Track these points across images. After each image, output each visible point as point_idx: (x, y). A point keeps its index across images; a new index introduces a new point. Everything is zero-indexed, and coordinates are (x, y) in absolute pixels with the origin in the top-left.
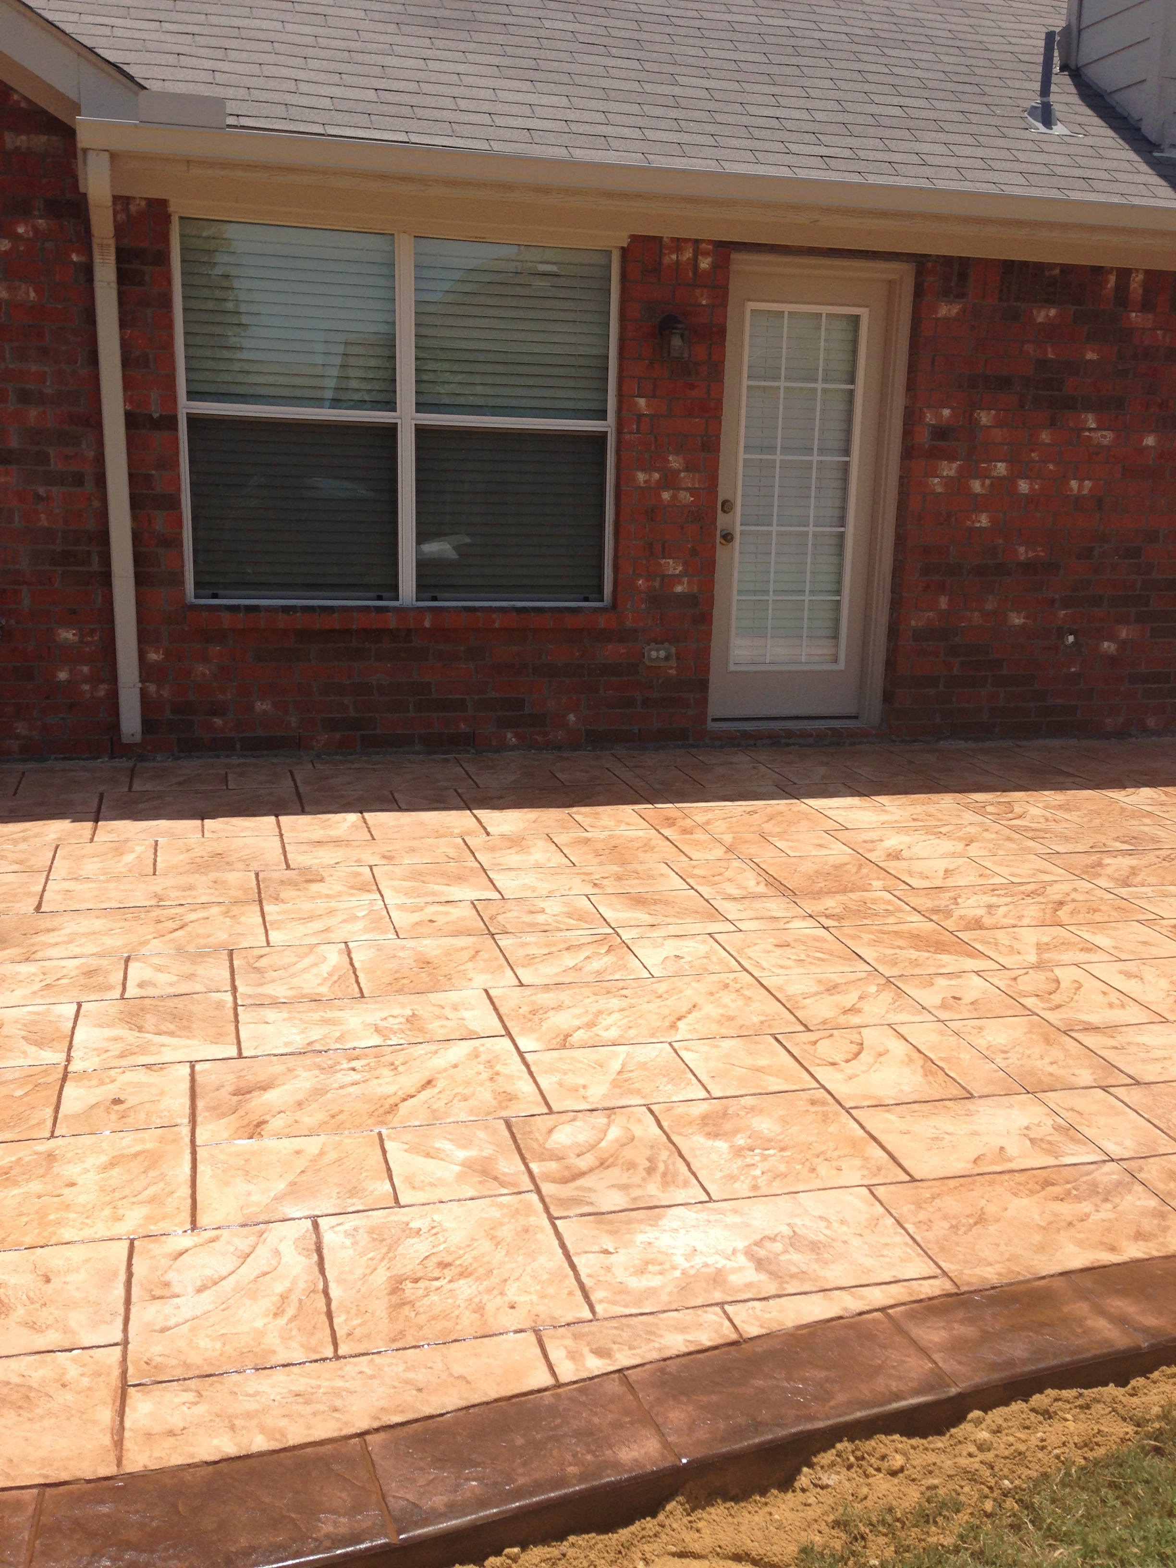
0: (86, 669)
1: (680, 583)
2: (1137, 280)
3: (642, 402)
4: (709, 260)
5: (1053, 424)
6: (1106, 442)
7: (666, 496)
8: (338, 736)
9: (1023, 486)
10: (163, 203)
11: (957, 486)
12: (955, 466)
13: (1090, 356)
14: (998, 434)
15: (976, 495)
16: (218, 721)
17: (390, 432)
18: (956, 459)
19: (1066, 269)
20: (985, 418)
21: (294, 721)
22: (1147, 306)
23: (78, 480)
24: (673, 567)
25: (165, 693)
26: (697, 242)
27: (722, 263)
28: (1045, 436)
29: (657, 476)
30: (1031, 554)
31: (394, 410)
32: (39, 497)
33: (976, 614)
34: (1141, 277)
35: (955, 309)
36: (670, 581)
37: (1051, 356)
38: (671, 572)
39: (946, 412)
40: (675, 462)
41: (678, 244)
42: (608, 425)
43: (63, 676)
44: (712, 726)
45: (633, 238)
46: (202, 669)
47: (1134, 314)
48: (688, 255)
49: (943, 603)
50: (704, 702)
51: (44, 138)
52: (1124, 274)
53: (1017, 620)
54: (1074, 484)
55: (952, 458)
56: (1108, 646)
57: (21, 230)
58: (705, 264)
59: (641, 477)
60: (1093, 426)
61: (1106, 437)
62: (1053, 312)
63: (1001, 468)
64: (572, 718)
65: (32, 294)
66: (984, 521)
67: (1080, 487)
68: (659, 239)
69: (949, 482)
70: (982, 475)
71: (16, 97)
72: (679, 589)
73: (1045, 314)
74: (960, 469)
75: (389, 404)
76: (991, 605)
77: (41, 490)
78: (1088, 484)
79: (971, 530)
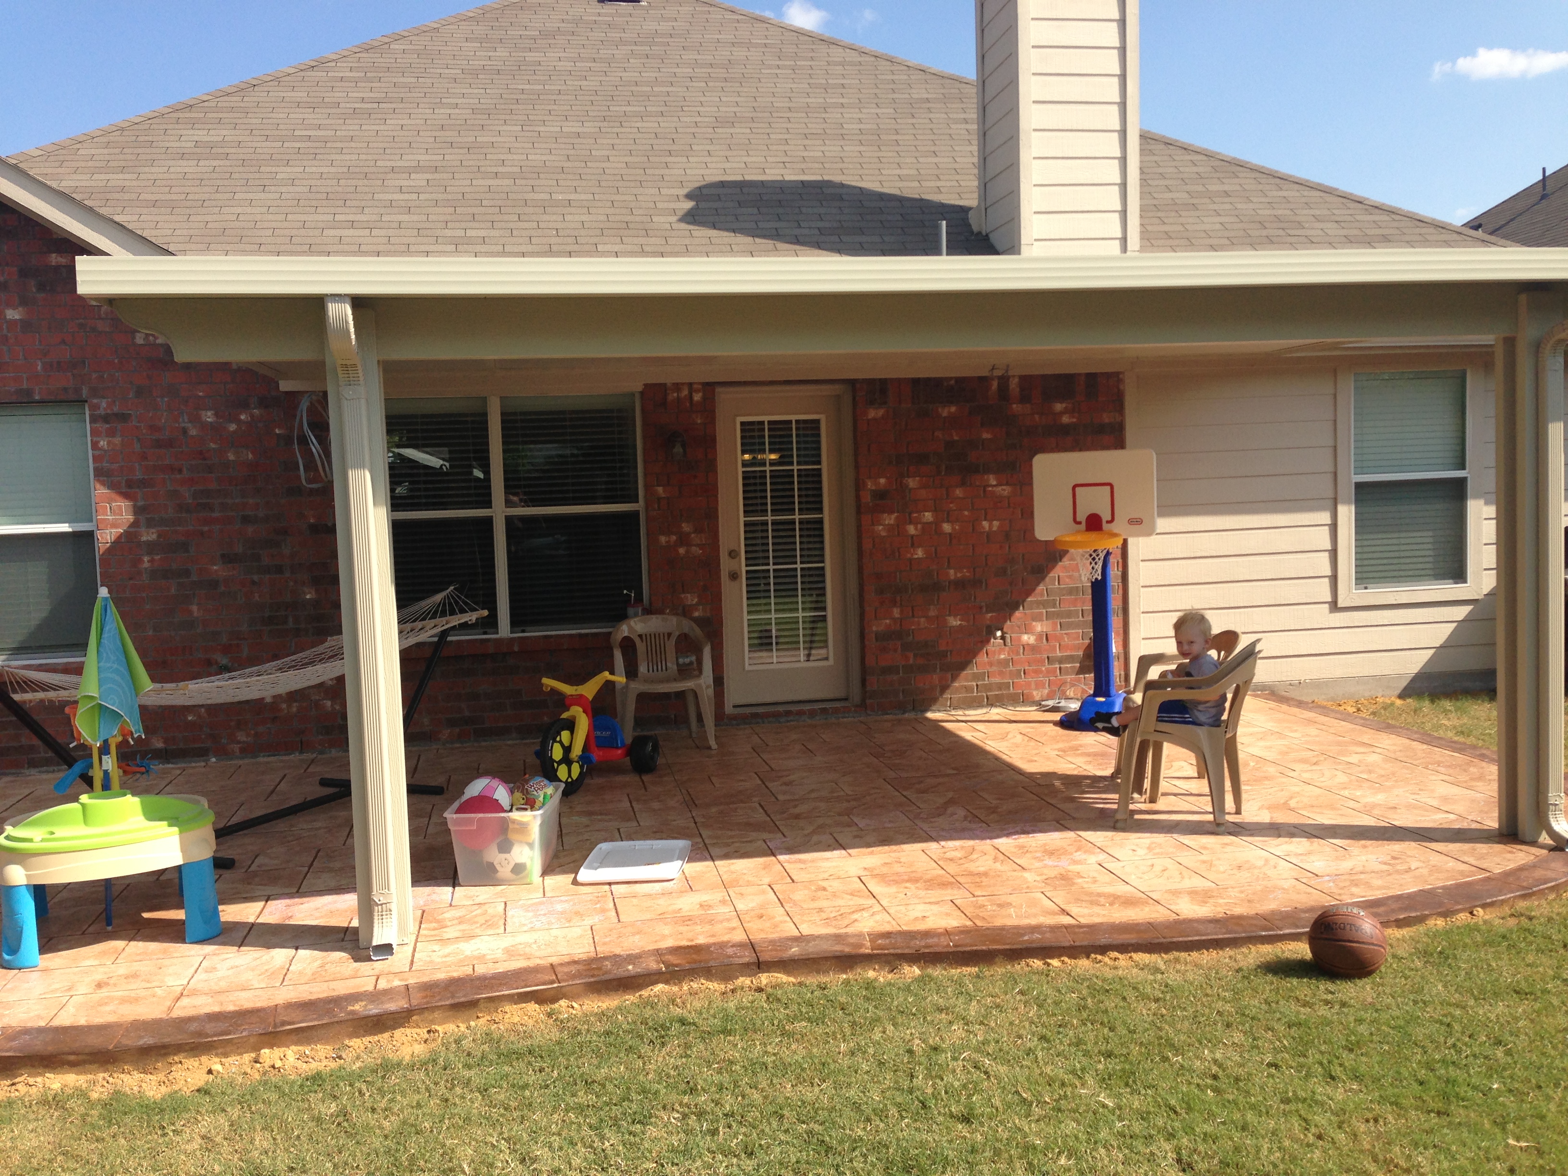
1: (697, 610)
2: (1014, 384)
3: (660, 490)
4: (700, 394)
5: (963, 484)
6: (1006, 493)
7: (682, 551)
8: (457, 730)
11: (897, 530)
12: (894, 516)
13: (986, 436)
14: (923, 493)
15: (912, 536)
17: (488, 522)
18: (892, 512)
19: (959, 380)
20: (912, 483)
22: (1024, 398)
24: (691, 599)
26: (690, 385)
27: (710, 396)
28: (959, 492)
29: (674, 538)
30: (959, 575)
31: (490, 507)
32: (254, 583)
33: (923, 620)
34: (1016, 380)
35: (881, 412)
36: (689, 609)
37: (956, 438)
38: (690, 602)
39: (882, 481)
40: (686, 527)
41: (677, 387)
42: (639, 506)
44: (732, 711)
45: (646, 385)
47: (1014, 406)
48: (685, 392)
49: (896, 612)
52: (1004, 380)
54: (985, 524)
55: (891, 512)
56: (1029, 638)
57: (243, 417)
58: (697, 397)
59: (663, 539)
60: (994, 483)
61: (1005, 491)
62: (953, 409)
63: (928, 516)
65: (250, 456)
66: (920, 553)
67: (991, 526)
68: (665, 384)
69: (890, 528)
70: (915, 522)
72: (696, 614)
73: (948, 411)
74: (897, 518)
75: (488, 504)
76: (932, 613)
77: (256, 578)
78: (996, 524)
79: (911, 560)
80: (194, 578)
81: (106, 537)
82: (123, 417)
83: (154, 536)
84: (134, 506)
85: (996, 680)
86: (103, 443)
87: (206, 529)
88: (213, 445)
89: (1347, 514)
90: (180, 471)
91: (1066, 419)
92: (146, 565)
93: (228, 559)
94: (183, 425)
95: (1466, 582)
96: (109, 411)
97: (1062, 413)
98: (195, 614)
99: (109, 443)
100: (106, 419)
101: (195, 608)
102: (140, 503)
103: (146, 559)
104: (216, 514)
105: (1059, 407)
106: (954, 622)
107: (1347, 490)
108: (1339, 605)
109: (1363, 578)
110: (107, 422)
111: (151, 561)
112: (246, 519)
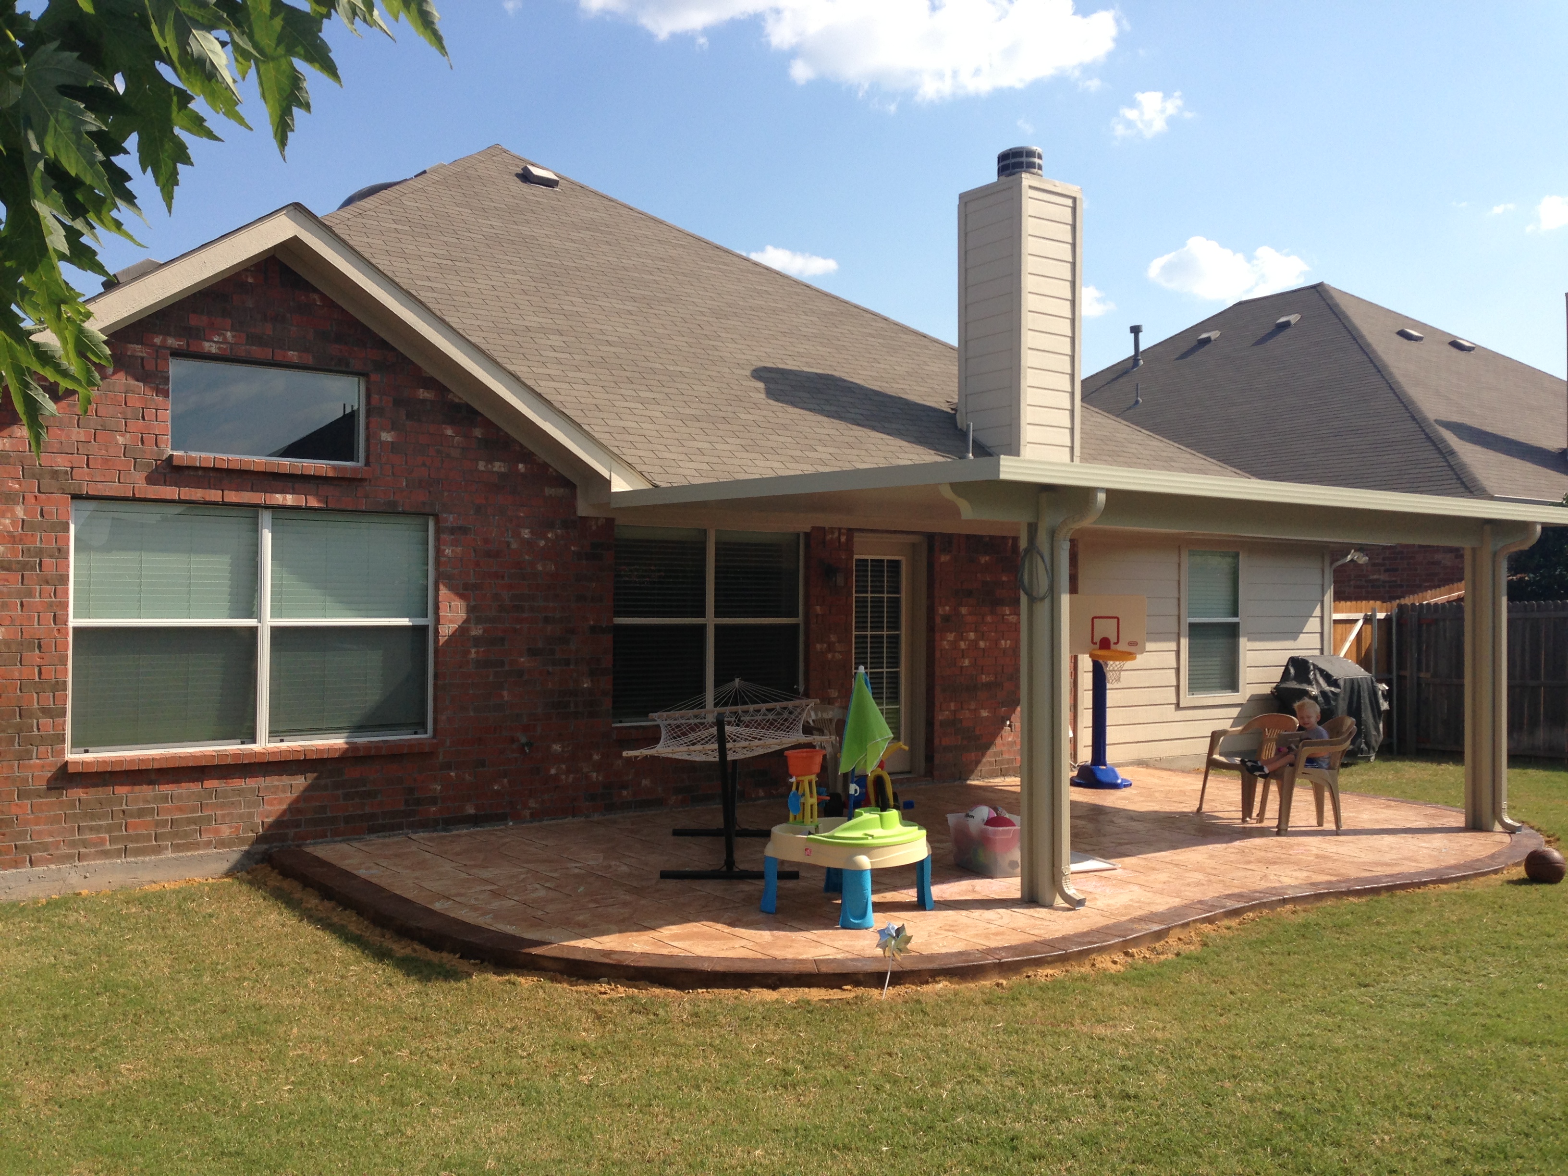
0: (564, 766)
1: (838, 702)
3: (818, 608)
4: (845, 537)
5: (992, 613)
6: (1014, 621)
7: (830, 656)
8: (681, 797)
9: (982, 644)
10: (613, 520)
11: (954, 644)
12: (953, 635)
13: (1004, 579)
14: (969, 618)
15: (963, 650)
16: (625, 793)
17: (702, 628)
18: (953, 631)
19: (992, 538)
20: (964, 610)
21: (660, 790)
23: (567, 662)
24: (834, 693)
25: (600, 778)
26: (840, 529)
27: (850, 539)
28: (989, 619)
29: (825, 646)
30: (988, 679)
31: (704, 617)
32: (548, 673)
33: (967, 712)
35: (948, 557)
36: (833, 701)
37: (988, 579)
38: (833, 696)
39: (947, 608)
40: (833, 638)
41: (832, 530)
42: (800, 620)
43: (553, 771)
45: (813, 528)
46: (619, 762)
49: (952, 706)
51: (562, 490)
54: (1003, 642)
55: (951, 632)
57: (550, 535)
58: (843, 539)
59: (818, 646)
60: (1008, 613)
62: (987, 558)
63: (972, 635)
65: (553, 567)
67: (1006, 645)
68: (825, 528)
69: (951, 643)
70: (965, 639)
71: (551, 470)
73: (984, 559)
74: (955, 636)
75: (702, 614)
76: (973, 707)
77: (550, 669)
78: (1008, 642)
79: (962, 667)
80: (507, 668)
81: (447, 629)
82: (465, 531)
83: (481, 632)
84: (468, 606)
85: (1006, 756)
86: (448, 552)
87: (518, 627)
88: (527, 557)
89: (1185, 642)
90: (503, 577)
92: (473, 655)
93: (532, 652)
94: (507, 539)
95: (1238, 691)
96: (455, 525)
98: (506, 699)
99: (452, 551)
100: (453, 531)
101: (505, 693)
102: (473, 603)
103: (473, 651)
104: (525, 615)
106: (984, 714)
107: (1185, 629)
108: (1181, 706)
109: (1194, 687)
110: (453, 534)
111: (477, 653)
112: (546, 620)
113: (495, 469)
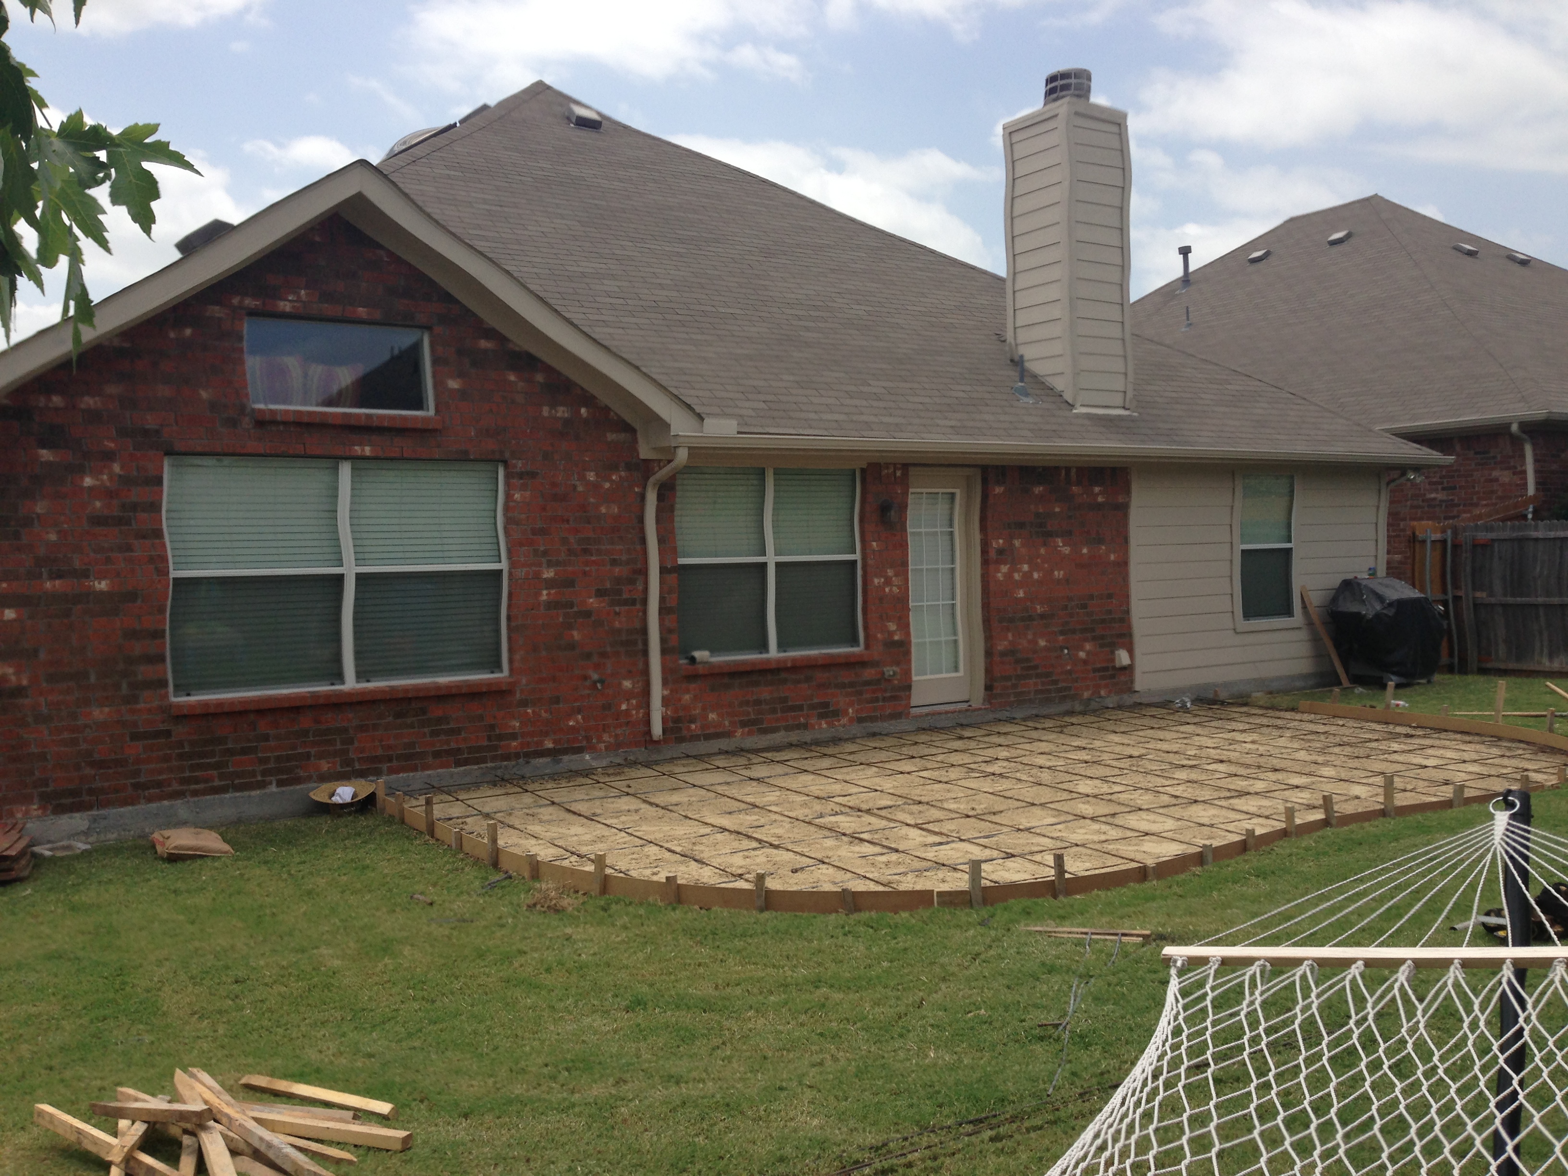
0: (634, 702)
1: (895, 634)
2: (1073, 471)
3: (874, 544)
4: (900, 471)
5: (1045, 544)
7: (887, 590)
9: (1036, 575)
11: (1009, 576)
12: (1007, 567)
13: (1057, 510)
14: (1023, 551)
15: (1017, 581)
16: (693, 726)
17: (763, 566)
18: (1007, 564)
19: (1045, 468)
20: (1017, 543)
21: (727, 723)
22: (1078, 482)
23: (633, 602)
24: (892, 627)
25: (673, 713)
26: (895, 464)
27: (905, 475)
28: (1042, 551)
29: (883, 580)
30: (1042, 609)
31: (765, 555)
32: (616, 613)
33: (1025, 641)
35: (1002, 489)
36: (891, 634)
37: (1041, 511)
38: (892, 629)
39: (1001, 541)
41: (887, 465)
42: (857, 556)
43: (624, 707)
44: (913, 711)
45: (868, 464)
46: (687, 697)
47: (1073, 489)
48: (891, 471)
49: (1010, 636)
50: (909, 697)
51: (623, 435)
52: (1068, 469)
53: (1042, 643)
55: (1005, 564)
56: (1082, 655)
57: (614, 477)
58: (898, 473)
59: (876, 581)
60: (1061, 544)
61: (1067, 550)
62: (1041, 488)
63: (1026, 567)
64: (850, 710)
65: (616, 510)
66: (1021, 594)
68: (879, 464)
69: (1005, 575)
70: (1019, 571)
72: (896, 638)
73: (1038, 490)
74: (1009, 569)
75: (763, 552)
76: (1030, 636)
77: (617, 609)
78: (1063, 572)
79: (1016, 599)
80: (575, 609)
81: (519, 573)
82: (533, 475)
85: (1063, 684)
86: (517, 496)
87: (588, 569)
88: (592, 500)
89: (1238, 569)
90: (569, 521)
91: (1100, 499)
92: (545, 597)
93: (600, 593)
94: (573, 482)
95: (1292, 616)
96: (524, 470)
97: (1098, 494)
98: (576, 638)
99: (521, 497)
100: (521, 475)
101: (575, 633)
102: (543, 548)
103: (545, 592)
104: (593, 558)
105: (1097, 489)
107: (1237, 556)
108: (1237, 631)
109: (1248, 613)
110: (521, 478)
111: (548, 594)
112: (614, 562)
113: (559, 415)
